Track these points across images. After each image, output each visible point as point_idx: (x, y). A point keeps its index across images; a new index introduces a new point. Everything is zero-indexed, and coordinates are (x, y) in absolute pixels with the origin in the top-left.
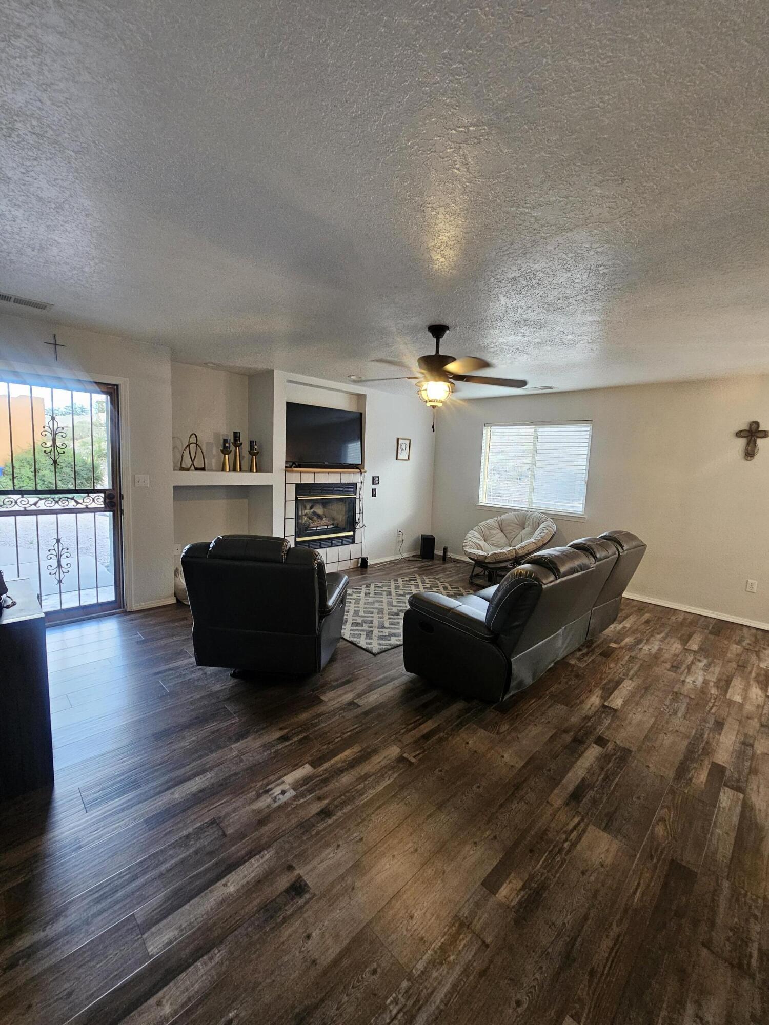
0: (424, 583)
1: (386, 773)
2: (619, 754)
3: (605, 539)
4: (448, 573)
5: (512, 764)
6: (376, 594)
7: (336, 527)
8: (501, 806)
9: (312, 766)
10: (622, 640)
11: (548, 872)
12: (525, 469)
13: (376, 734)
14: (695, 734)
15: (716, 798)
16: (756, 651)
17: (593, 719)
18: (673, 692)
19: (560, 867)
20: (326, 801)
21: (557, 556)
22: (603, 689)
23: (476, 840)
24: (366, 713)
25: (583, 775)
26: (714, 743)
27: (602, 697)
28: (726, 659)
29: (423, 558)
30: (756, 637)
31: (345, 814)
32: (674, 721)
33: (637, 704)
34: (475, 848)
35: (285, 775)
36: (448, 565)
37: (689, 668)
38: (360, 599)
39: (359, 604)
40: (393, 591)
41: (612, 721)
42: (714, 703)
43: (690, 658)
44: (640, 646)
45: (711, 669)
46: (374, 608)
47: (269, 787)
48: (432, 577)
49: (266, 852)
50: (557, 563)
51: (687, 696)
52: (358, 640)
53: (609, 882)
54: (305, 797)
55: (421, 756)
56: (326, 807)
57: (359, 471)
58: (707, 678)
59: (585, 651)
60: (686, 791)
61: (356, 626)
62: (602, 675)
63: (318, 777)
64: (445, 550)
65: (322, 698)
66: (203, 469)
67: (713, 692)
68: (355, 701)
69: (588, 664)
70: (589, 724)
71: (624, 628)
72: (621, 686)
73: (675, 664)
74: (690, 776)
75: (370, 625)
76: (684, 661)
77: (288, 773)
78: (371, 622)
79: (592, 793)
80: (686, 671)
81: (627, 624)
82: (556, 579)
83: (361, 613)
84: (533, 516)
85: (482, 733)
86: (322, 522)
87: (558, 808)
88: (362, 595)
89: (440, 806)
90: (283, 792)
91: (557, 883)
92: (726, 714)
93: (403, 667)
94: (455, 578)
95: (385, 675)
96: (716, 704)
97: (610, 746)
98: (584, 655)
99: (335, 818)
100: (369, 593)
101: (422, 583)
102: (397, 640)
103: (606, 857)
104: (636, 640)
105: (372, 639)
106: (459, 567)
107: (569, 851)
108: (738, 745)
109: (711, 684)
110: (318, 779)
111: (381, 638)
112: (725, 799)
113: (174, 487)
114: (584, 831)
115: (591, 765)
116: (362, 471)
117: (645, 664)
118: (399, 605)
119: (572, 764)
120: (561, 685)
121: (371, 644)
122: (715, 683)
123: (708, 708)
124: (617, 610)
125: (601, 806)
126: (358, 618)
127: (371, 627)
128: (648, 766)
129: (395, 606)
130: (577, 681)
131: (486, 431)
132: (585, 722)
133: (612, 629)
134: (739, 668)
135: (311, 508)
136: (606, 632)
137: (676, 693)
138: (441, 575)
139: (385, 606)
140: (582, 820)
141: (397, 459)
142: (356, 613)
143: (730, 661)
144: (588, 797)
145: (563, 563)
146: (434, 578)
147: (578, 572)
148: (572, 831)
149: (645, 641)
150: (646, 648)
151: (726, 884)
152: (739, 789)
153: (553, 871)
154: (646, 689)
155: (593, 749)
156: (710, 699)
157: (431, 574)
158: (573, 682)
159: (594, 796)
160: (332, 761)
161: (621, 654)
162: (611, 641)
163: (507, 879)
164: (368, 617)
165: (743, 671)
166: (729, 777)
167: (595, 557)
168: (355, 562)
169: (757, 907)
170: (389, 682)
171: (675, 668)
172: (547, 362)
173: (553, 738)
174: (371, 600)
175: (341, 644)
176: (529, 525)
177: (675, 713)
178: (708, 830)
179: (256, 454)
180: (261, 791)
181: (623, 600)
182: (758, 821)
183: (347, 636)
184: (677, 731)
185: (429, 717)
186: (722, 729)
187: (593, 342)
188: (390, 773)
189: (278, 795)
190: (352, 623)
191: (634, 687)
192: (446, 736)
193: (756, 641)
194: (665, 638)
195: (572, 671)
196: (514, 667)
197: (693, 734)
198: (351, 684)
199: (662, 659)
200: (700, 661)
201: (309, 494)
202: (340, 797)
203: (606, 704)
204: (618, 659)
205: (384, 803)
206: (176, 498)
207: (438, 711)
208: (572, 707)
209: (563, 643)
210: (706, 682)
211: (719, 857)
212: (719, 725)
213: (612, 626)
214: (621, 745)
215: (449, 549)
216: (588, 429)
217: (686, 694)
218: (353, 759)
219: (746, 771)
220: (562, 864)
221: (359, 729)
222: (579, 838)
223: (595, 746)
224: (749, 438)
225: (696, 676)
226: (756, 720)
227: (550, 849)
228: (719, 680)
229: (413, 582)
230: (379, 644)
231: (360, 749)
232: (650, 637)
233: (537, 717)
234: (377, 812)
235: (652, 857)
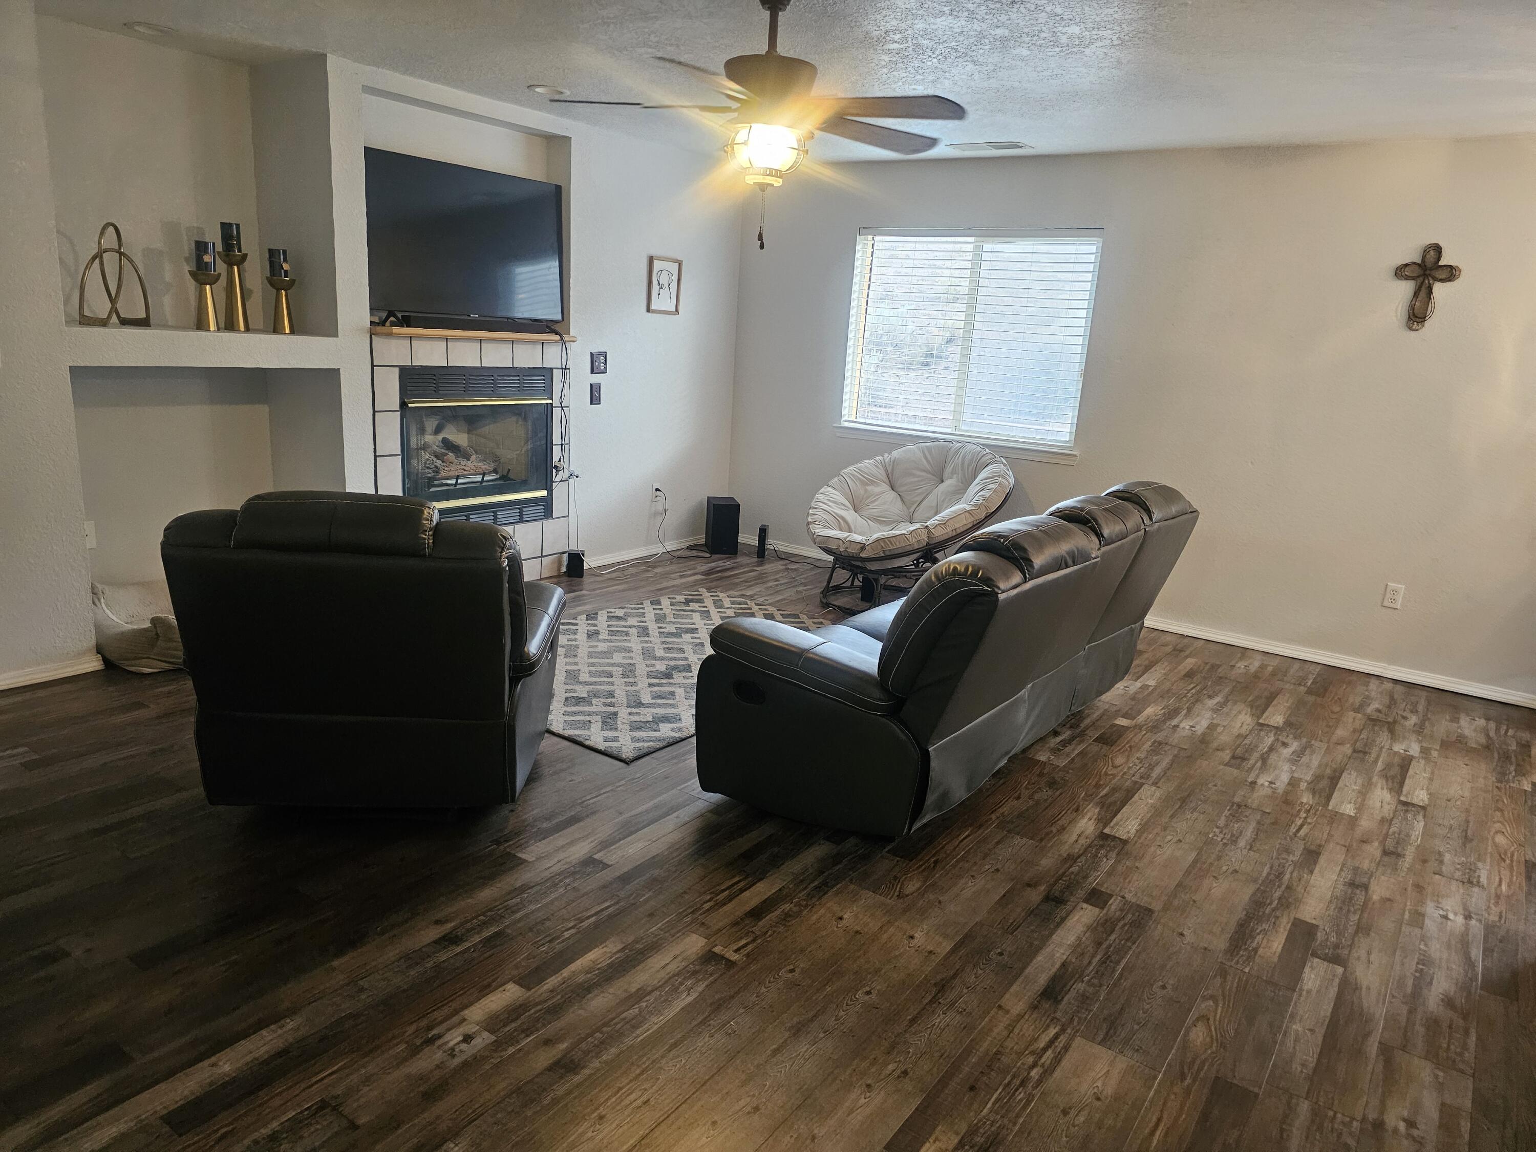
0: (721, 607)
1: (681, 984)
2: (1130, 916)
3: (1120, 498)
4: (771, 584)
5: (930, 948)
6: (612, 633)
7: (503, 478)
8: (913, 1021)
9: (521, 985)
10: (1140, 712)
11: (1002, 1117)
12: (939, 340)
13: (651, 915)
14: (1269, 874)
15: (1296, 977)
16: (1388, 723)
17: (1083, 858)
18: (1233, 804)
19: (1024, 1108)
20: (563, 1046)
21: (1027, 535)
22: (1102, 804)
23: (869, 1082)
24: (625, 879)
25: (1065, 957)
26: (1300, 889)
27: (1099, 820)
28: (1334, 738)
29: (713, 552)
30: (1392, 698)
31: (606, 1062)
32: (1231, 854)
33: (1165, 829)
34: (868, 1094)
35: (466, 1007)
36: (768, 567)
37: (1264, 759)
38: (577, 646)
39: (575, 656)
40: (653, 627)
41: (1118, 862)
42: (1306, 818)
43: (1269, 740)
44: (1174, 722)
45: (1305, 759)
46: (613, 665)
47: (435, 1032)
48: (737, 593)
49: (452, 1145)
50: (1026, 546)
51: (1257, 809)
52: (586, 733)
53: (1109, 1122)
54: (518, 1042)
55: (750, 948)
56: (564, 1056)
57: (557, 338)
58: (1296, 775)
59: (1067, 734)
60: (1247, 970)
61: (577, 705)
62: (1100, 779)
63: (537, 1004)
64: (763, 533)
65: (519, 855)
66: (144, 323)
67: (1305, 800)
68: (595, 857)
69: (1073, 759)
70: (1074, 869)
71: (1144, 687)
72: (1136, 797)
73: (1239, 751)
74: (1254, 945)
75: (609, 700)
76: (1256, 746)
77: (471, 1004)
78: (611, 695)
79: (1080, 986)
80: (1259, 764)
81: (1151, 680)
82: (1025, 581)
83: (584, 677)
84: (963, 451)
85: (868, 897)
86: (470, 465)
87: (1018, 1015)
88: (581, 637)
89: (797, 1031)
90: (467, 1039)
91: (1020, 1132)
92: (1325, 836)
93: (696, 782)
94: (789, 593)
95: (656, 801)
96: (1309, 820)
97: (1114, 904)
98: (1065, 743)
99: (586, 1072)
100: (597, 633)
101: (717, 607)
102: (673, 730)
103: (1104, 1084)
104: (1166, 710)
105: (616, 729)
106: (795, 570)
107: (1040, 1082)
108: (1341, 887)
109: (1303, 785)
110: (539, 1007)
111: (636, 727)
112: (1313, 976)
113: (75, 371)
114: (1066, 1048)
115: (1079, 939)
116: (566, 338)
117: (1183, 754)
118: (670, 655)
119: (1045, 940)
120: (1021, 801)
121: (615, 739)
122: (1309, 784)
123: (1293, 829)
124: (1131, 652)
125: (1097, 1006)
126: (578, 687)
127: (612, 705)
128: (1182, 934)
129: (662, 659)
130: (1050, 793)
131: (863, 245)
132: (1067, 865)
133: (1121, 692)
134: (1355, 755)
135: (437, 431)
136: (1107, 697)
137: (1239, 806)
138: (756, 589)
139: (637, 659)
140: (1063, 1030)
141: (648, 310)
142: (573, 676)
143: (1340, 743)
144: (1072, 994)
145: (1040, 547)
146: (742, 596)
147: (1067, 567)
148: (1045, 1050)
149: (1184, 712)
150: (1186, 724)
151: (1304, 1107)
152: (1335, 960)
153: (1012, 1115)
154: (1184, 801)
155: (1082, 913)
156: (1299, 811)
157: (734, 586)
158: (1045, 794)
159: (1084, 991)
160: (565, 973)
161: (1136, 739)
162: (1117, 714)
163: (930, 1136)
164: (600, 684)
165: (1362, 760)
166: (1322, 941)
167: (1099, 535)
168: (553, 563)
169: (1350, 1134)
170: (667, 814)
171: (1238, 760)
172: (1016, 84)
173: (1005, 898)
174: (602, 647)
175: (548, 742)
176: (954, 472)
177: (1234, 840)
178: (1280, 1027)
179: (288, 286)
180: (418, 1042)
181: (1144, 631)
182: (1365, 1005)
183: (557, 727)
184: (1236, 871)
185: (760, 876)
186: (1315, 863)
187: (1123, 43)
188: (689, 982)
189: (458, 1043)
190: (567, 699)
191: (1160, 799)
192: (795, 909)
193: (1392, 702)
194: (1222, 705)
195: (1041, 775)
196: (933, 764)
197: (1264, 875)
198: (581, 824)
199: (1215, 745)
200: (1285, 745)
201: (437, 393)
202: (591, 1035)
203: (1107, 831)
204: (1130, 747)
205: (684, 1038)
206: (79, 400)
207: (775, 862)
208: (1041, 840)
209: (1028, 716)
210: (1293, 783)
211: (1296, 1067)
212: (1312, 856)
213: (1120, 686)
214: (1134, 900)
215: (770, 532)
216: (1093, 249)
217: (1254, 806)
218: (610, 966)
219: (1351, 930)
220: (1028, 1102)
221: (611, 909)
222: (1057, 1060)
223: (1085, 906)
224: (1421, 279)
225: (1277, 772)
226: (1376, 844)
227: (1006, 1081)
228: (1317, 778)
229: (694, 606)
230: (634, 739)
231: (620, 946)
232: (1194, 704)
233: (975, 863)
234: (671, 1054)
235: (1183, 1077)
